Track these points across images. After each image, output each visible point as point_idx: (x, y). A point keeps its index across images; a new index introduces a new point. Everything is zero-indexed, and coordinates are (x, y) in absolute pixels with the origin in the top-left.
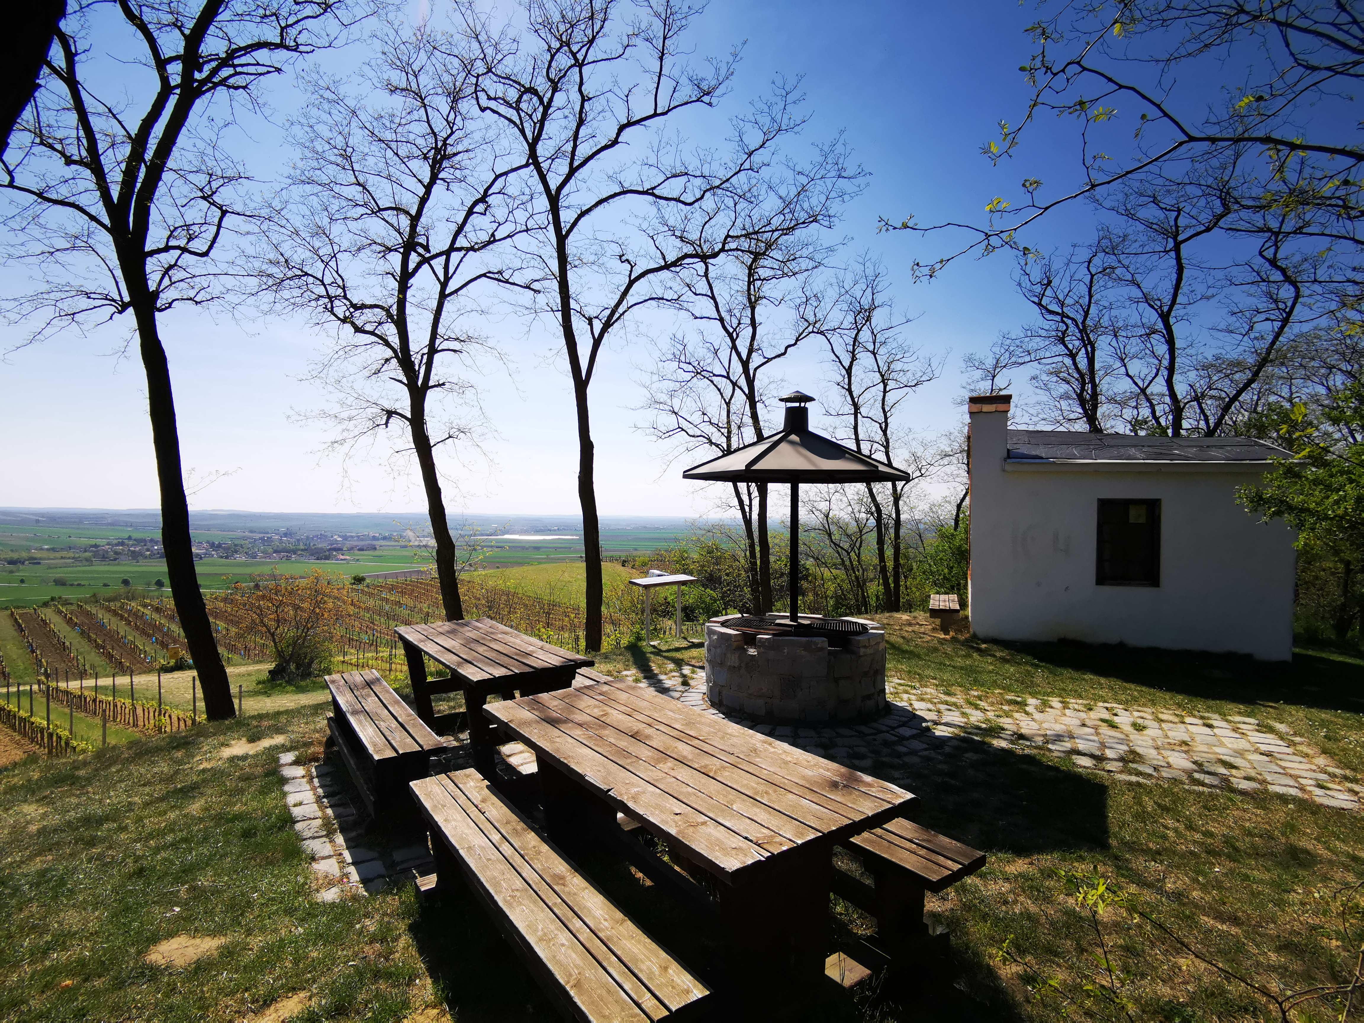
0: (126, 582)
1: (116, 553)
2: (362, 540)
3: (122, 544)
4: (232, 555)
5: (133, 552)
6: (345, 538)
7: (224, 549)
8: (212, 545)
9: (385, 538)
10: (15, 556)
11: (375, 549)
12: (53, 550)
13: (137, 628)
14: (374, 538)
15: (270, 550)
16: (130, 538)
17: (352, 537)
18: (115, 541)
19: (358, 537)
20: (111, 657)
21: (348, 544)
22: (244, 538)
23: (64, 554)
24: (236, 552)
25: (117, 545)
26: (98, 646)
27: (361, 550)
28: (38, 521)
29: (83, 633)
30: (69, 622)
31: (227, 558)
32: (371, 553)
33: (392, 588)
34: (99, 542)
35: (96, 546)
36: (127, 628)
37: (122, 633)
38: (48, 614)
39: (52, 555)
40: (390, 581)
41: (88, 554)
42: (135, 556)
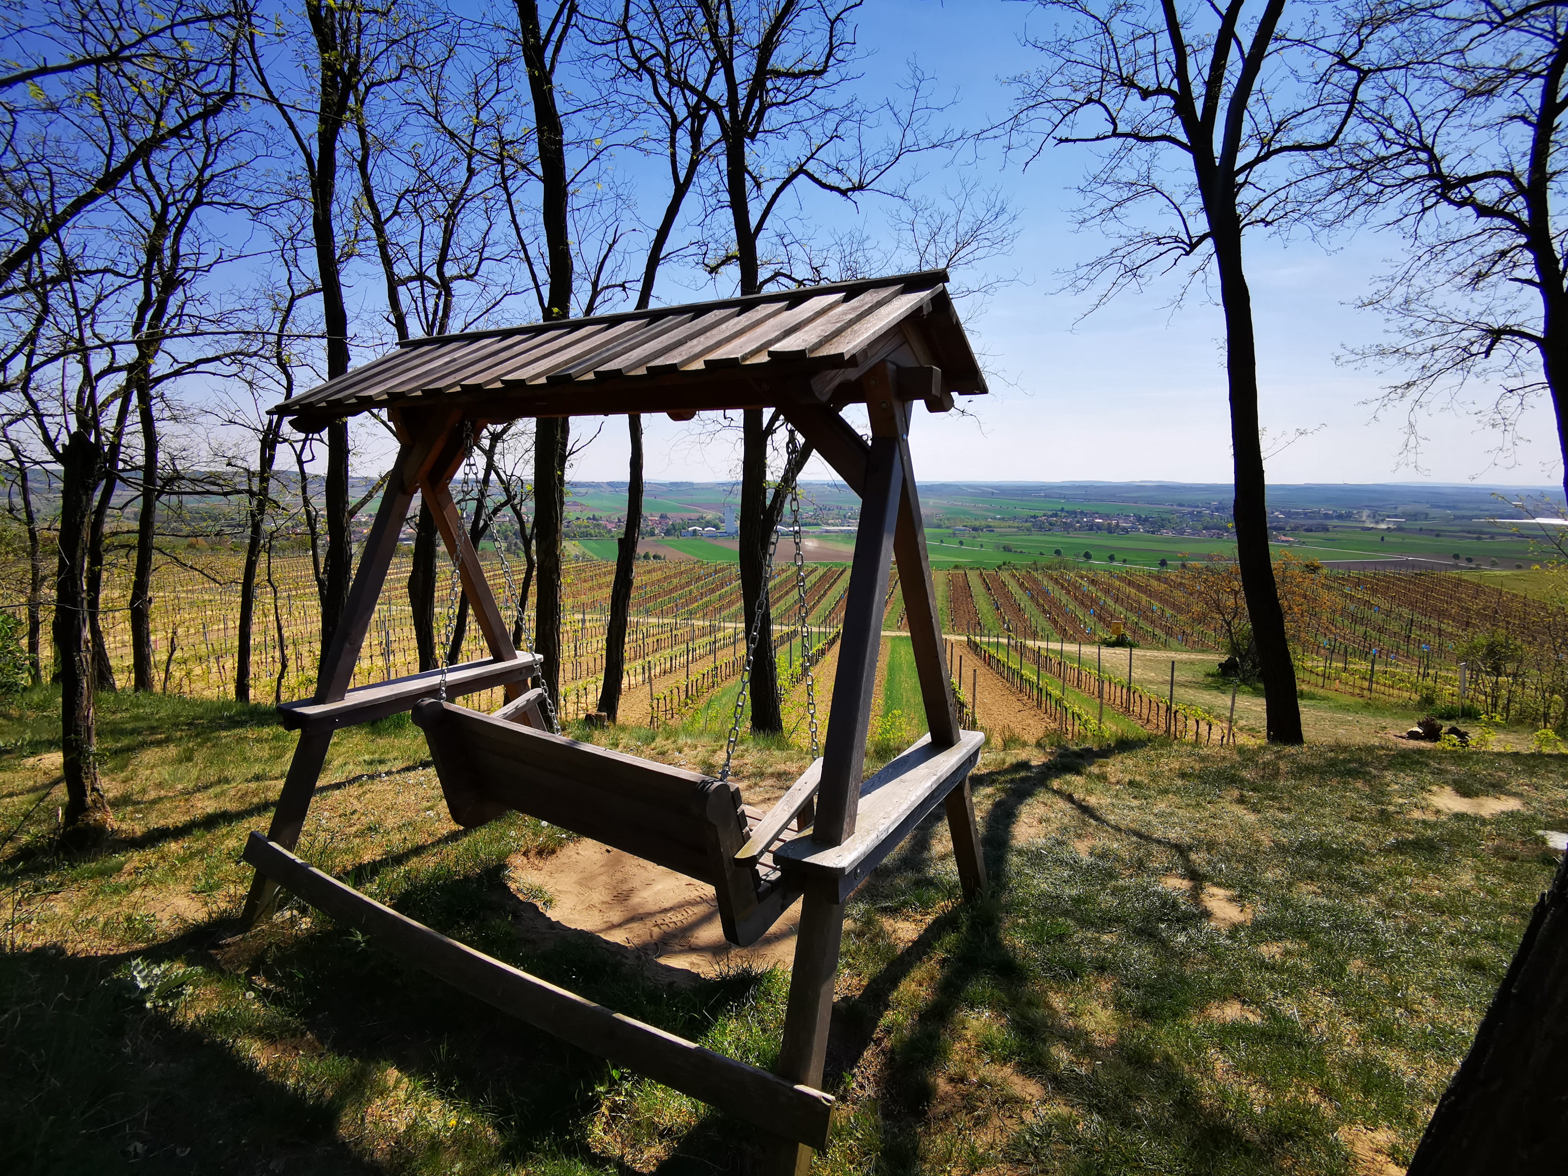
0: (1058, 552)
1: (1051, 524)
2: (1311, 518)
3: (1056, 515)
4: (1159, 531)
5: (1065, 523)
6: (1289, 515)
7: (1151, 523)
8: (1139, 518)
9: (1340, 517)
10: (977, 524)
11: (1328, 530)
12: (1003, 519)
13: (1076, 598)
14: (1327, 517)
15: (1200, 527)
16: (1062, 510)
17: (1297, 513)
18: (1050, 513)
19: (1306, 514)
20: (1055, 622)
21: (1293, 522)
22: (1172, 512)
23: (1011, 523)
24: (1163, 527)
25: (1052, 516)
26: (1044, 611)
27: (1307, 530)
28: (993, 493)
29: (1032, 597)
30: (1021, 585)
31: (1153, 533)
32: (1321, 534)
33: (1358, 583)
34: (1037, 513)
35: (1034, 517)
36: (1067, 597)
37: (1064, 602)
38: (1004, 576)
39: (1003, 524)
40: (1354, 573)
41: (1029, 524)
42: (1067, 527)
